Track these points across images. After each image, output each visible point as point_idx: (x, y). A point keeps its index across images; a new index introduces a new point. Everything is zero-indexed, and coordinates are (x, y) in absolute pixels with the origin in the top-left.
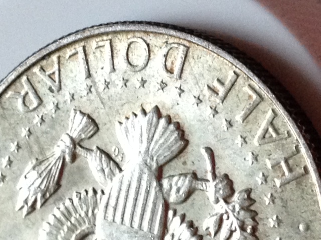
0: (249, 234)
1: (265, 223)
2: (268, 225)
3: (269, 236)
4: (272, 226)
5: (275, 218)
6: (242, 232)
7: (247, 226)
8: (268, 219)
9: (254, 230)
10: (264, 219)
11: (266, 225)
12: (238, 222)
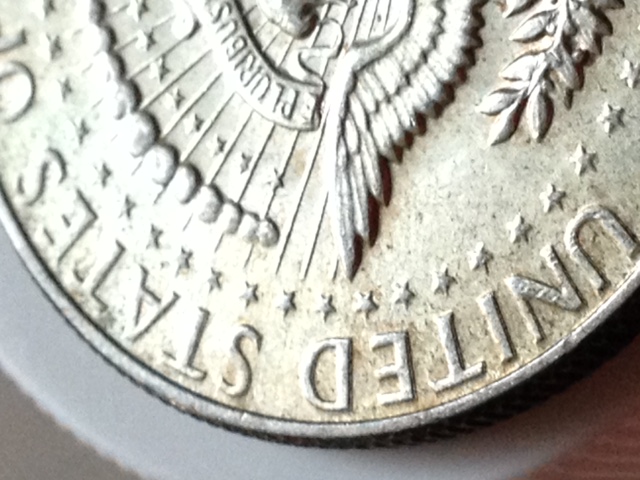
0: (572, 59)
1: (615, 61)
2: (617, 70)
3: (605, 91)
4: (622, 77)
10: (617, 50)
11: (614, 66)
12: (568, 24)
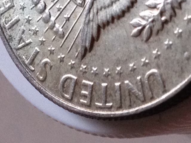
0: (161, 20)
1: (174, 26)
2: (174, 30)
5: (180, 31)
6: (159, 15)
7: (165, 15)
8: (177, 26)
9: (166, 22)
10: (176, 23)
